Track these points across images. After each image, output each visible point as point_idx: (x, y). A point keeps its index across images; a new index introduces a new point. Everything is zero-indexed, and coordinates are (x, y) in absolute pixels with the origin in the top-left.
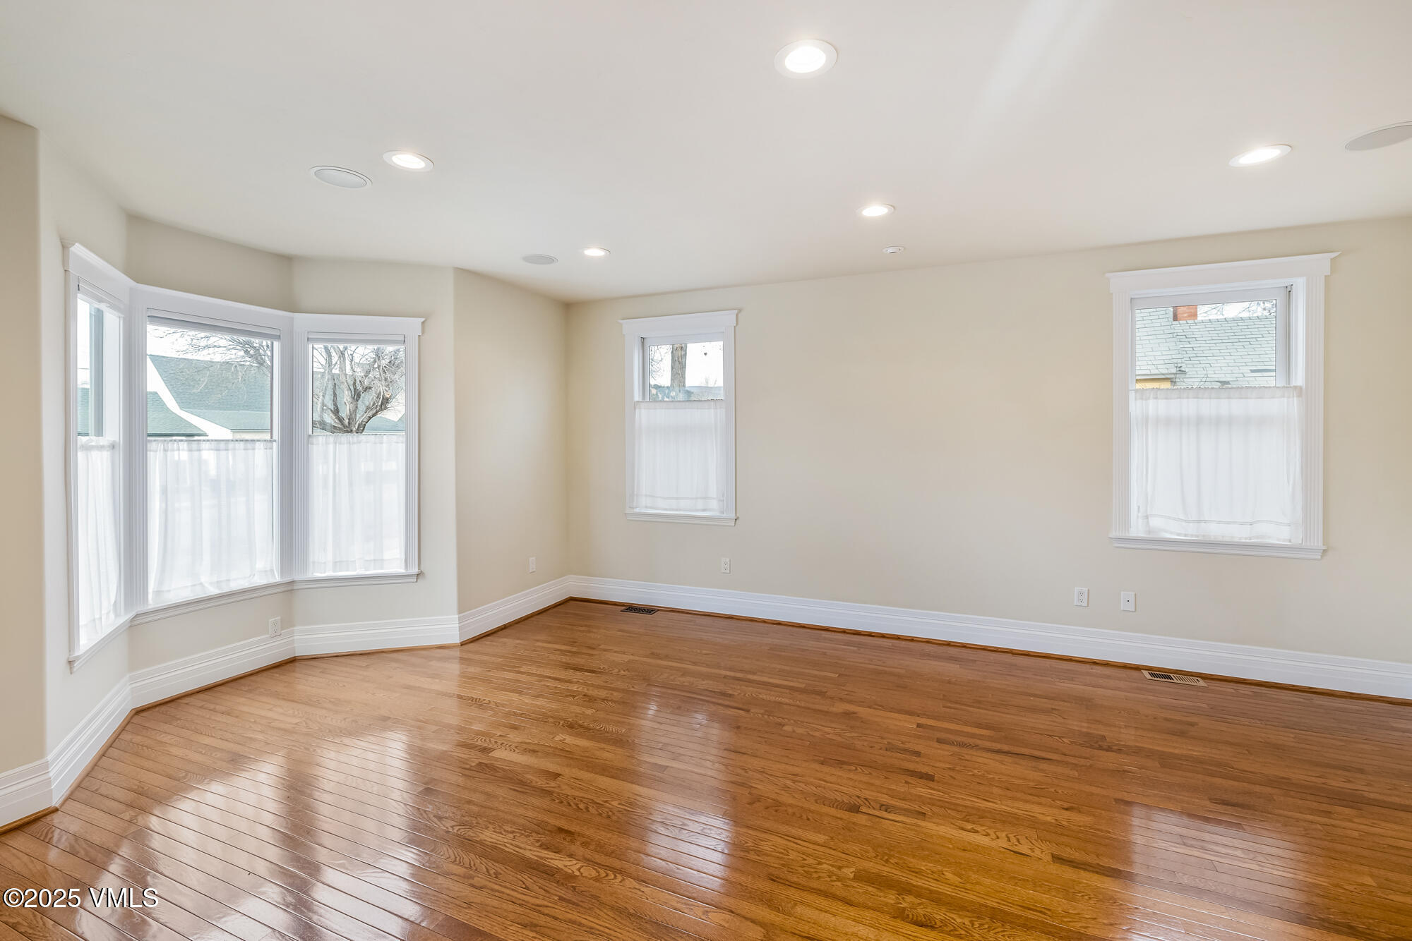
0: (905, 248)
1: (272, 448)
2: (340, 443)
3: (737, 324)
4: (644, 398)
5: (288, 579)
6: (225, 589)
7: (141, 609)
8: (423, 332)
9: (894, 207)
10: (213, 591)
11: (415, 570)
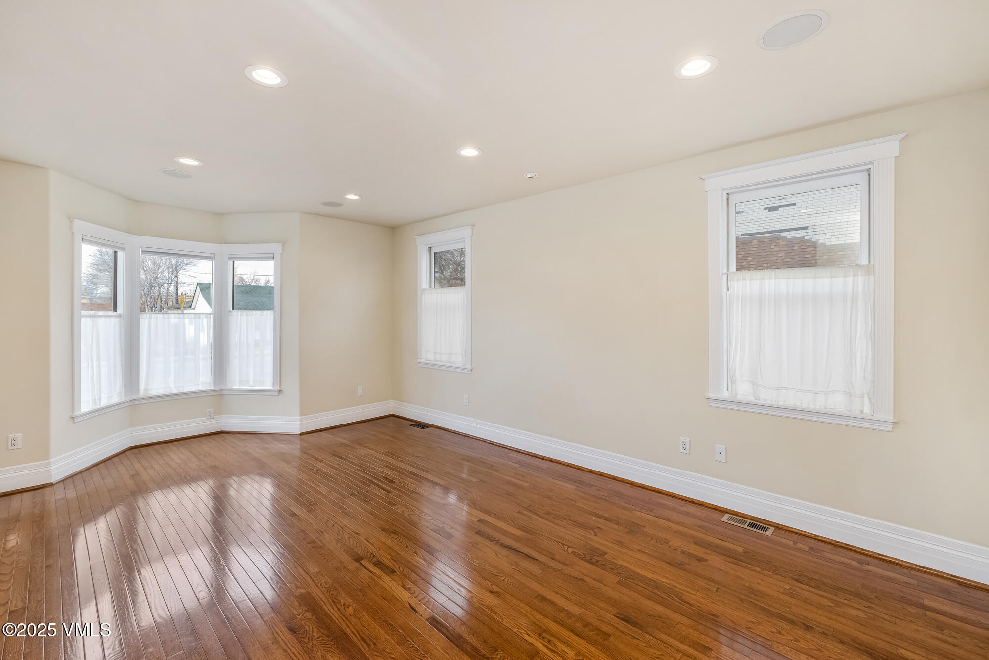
0: (539, 175)
1: (210, 318)
2: (243, 316)
3: (472, 235)
4: (430, 287)
5: (218, 388)
6: (181, 390)
7: (135, 397)
8: (283, 251)
9: (482, 151)
10: (175, 391)
11: (278, 388)
